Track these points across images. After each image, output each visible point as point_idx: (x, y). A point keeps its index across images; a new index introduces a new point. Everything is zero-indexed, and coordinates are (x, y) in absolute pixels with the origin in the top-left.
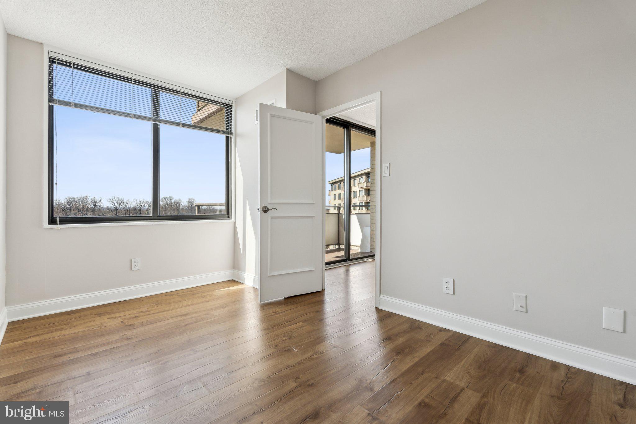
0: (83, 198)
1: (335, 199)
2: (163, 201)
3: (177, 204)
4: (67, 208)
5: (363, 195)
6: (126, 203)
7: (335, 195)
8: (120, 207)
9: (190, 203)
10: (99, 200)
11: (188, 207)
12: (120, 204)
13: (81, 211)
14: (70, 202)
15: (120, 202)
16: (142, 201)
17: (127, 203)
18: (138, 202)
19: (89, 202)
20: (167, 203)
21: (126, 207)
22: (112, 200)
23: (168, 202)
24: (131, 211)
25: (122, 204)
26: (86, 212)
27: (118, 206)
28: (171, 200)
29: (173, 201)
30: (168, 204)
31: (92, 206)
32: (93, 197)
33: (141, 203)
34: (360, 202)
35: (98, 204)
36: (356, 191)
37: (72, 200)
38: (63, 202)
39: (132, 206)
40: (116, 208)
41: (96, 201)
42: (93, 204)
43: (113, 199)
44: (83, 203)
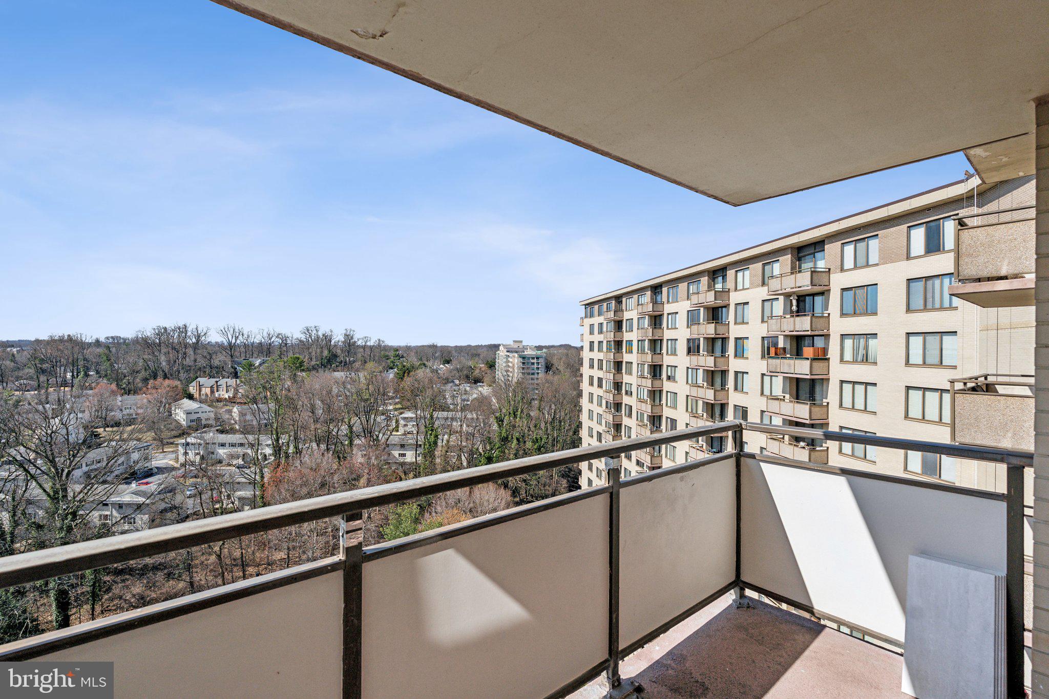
0: (179, 328)
1: (592, 333)
2: (305, 333)
3: (327, 338)
4: (154, 343)
5: (646, 326)
6: (246, 336)
7: (592, 326)
8: (238, 342)
9: (348, 337)
10: (205, 331)
11: (343, 342)
12: (237, 338)
13: (175, 349)
14: (159, 334)
15: (237, 334)
16: (272, 333)
17: (248, 336)
18: (265, 335)
19: (189, 333)
20: (310, 336)
21: (247, 342)
22: (224, 331)
23: (313, 334)
24: (254, 349)
25: (240, 337)
26: (184, 350)
27: (234, 341)
28: (317, 331)
29: (320, 334)
30: (313, 337)
31: (194, 340)
32: (196, 327)
33: (271, 336)
34: (640, 338)
35: (203, 338)
36: (632, 319)
37: (163, 330)
38: (149, 334)
39: (257, 341)
40: (230, 343)
41: (199, 332)
42: (195, 338)
43: (226, 330)
44: (179, 336)
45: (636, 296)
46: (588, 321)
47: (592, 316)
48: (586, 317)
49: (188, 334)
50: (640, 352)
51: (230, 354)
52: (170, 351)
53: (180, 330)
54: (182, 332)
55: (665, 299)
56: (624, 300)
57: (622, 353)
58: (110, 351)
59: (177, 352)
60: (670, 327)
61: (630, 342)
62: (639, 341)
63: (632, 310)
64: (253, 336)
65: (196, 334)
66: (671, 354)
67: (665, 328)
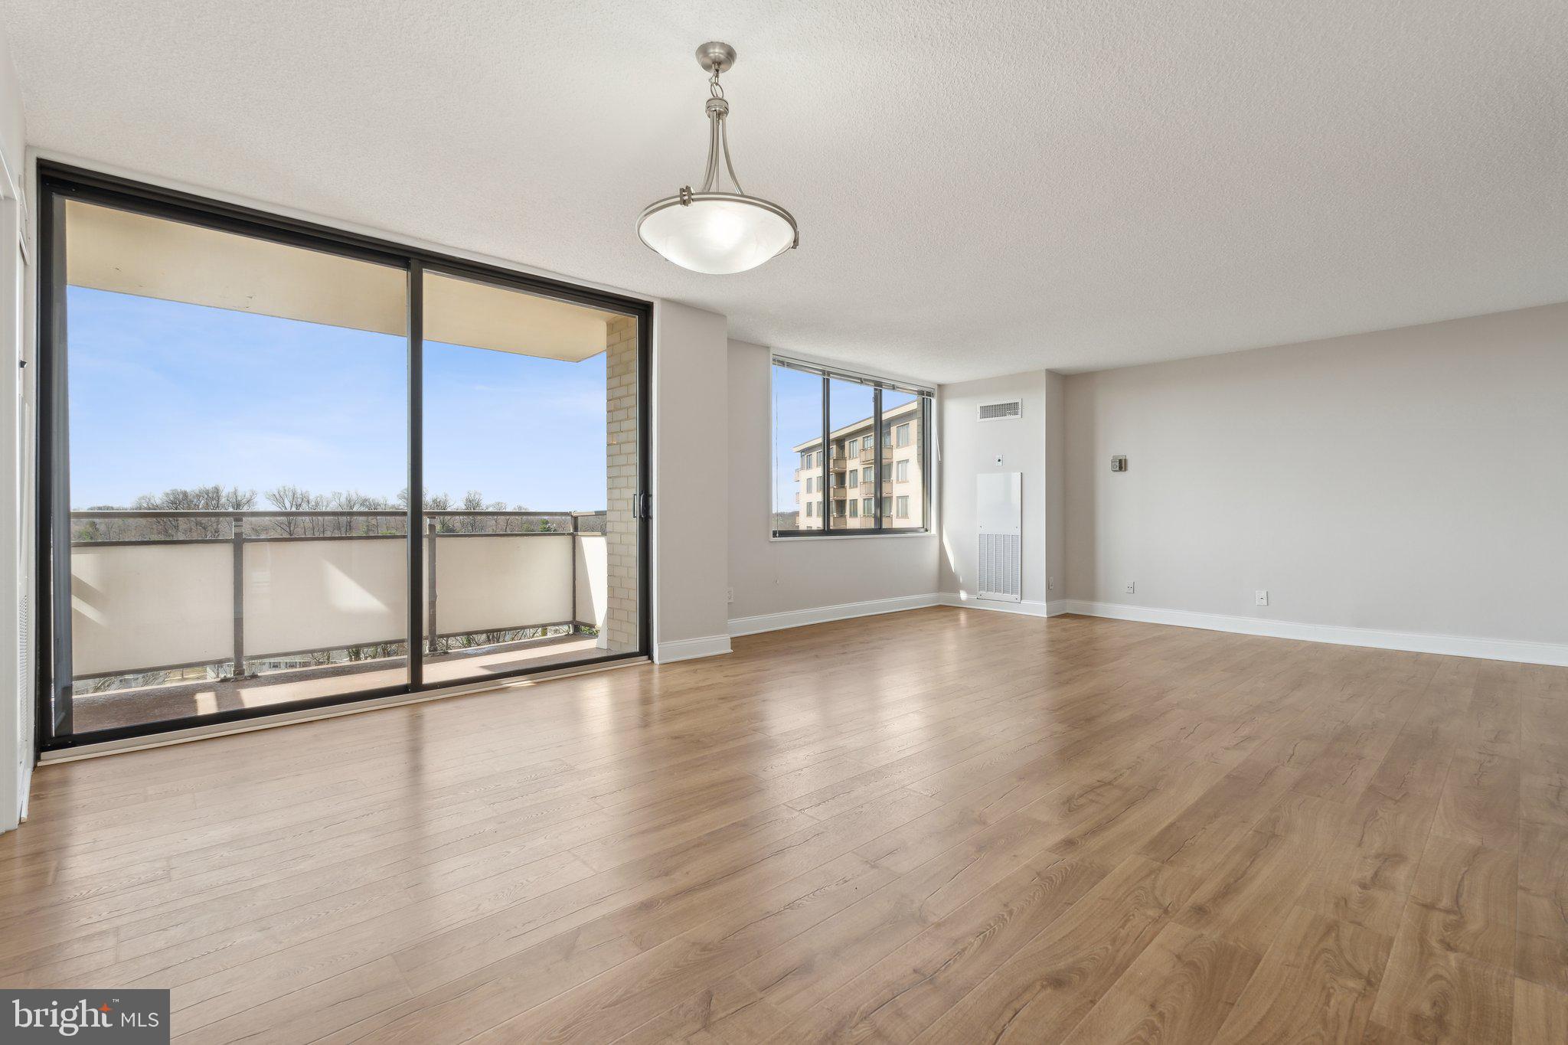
6: (314, 501)
9: (472, 502)
10: (248, 496)
12: (298, 504)
14: (174, 501)
15: (299, 498)
16: (354, 497)
17: (317, 502)
18: (343, 497)
19: (223, 499)
21: (315, 510)
22: (278, 495)
25: (304, 503)
27: (293, 509)
31: (231, 508)
32: (234, 489)
34: (866, 496)
35: (246, 505)
36: (857, 470)
37: (181, 495)
39: (329, 508)
41: (239, 497)
42: (233, 506)
43: (282, 493)
44: (207, 504)
45: (860, 439)
46: (805, 475)
47: (809, 466)
48: (802, 469)
49: (221, 502)
50: (866, 514)
51: (288, 530)
52: (193, 527)
53: (208, 495)
54: (213, 499)
55: (894, 442)
56: (847, 443)
57: (845, 517)
58: (97, 530)
59: (204, 528)
60: (900, 480)
61: (854, 502)
62: (865, 500)
63: (856, 458)
64: (325, 504)
65: (235, 500)
66: (902, 517)
67: (894, 482)
